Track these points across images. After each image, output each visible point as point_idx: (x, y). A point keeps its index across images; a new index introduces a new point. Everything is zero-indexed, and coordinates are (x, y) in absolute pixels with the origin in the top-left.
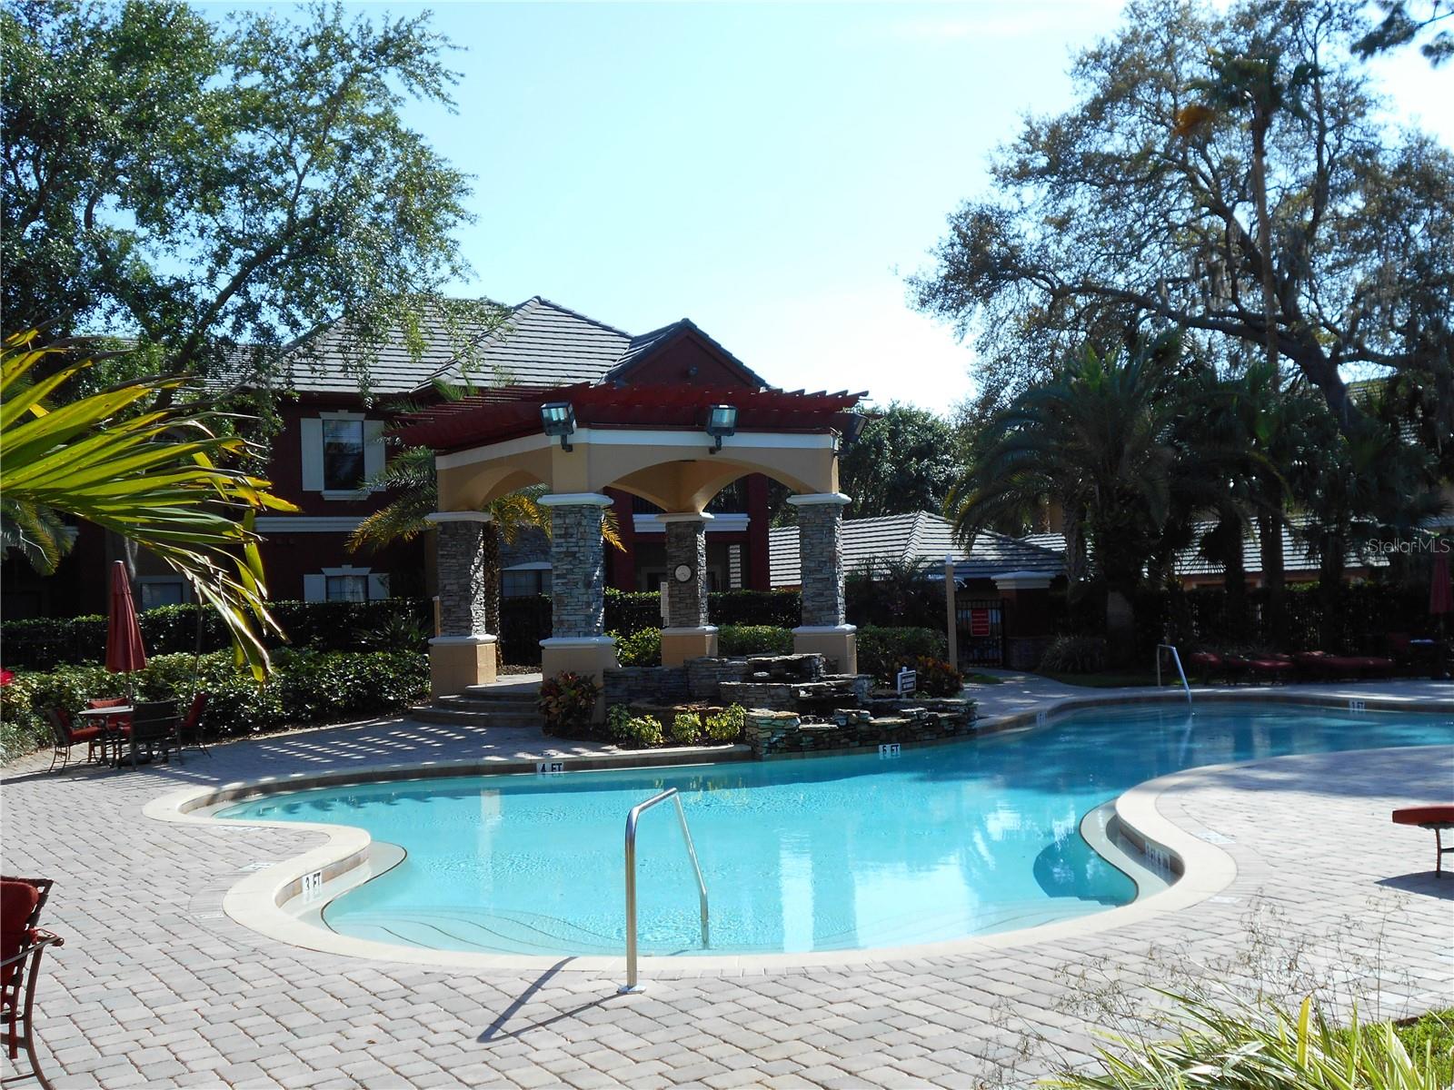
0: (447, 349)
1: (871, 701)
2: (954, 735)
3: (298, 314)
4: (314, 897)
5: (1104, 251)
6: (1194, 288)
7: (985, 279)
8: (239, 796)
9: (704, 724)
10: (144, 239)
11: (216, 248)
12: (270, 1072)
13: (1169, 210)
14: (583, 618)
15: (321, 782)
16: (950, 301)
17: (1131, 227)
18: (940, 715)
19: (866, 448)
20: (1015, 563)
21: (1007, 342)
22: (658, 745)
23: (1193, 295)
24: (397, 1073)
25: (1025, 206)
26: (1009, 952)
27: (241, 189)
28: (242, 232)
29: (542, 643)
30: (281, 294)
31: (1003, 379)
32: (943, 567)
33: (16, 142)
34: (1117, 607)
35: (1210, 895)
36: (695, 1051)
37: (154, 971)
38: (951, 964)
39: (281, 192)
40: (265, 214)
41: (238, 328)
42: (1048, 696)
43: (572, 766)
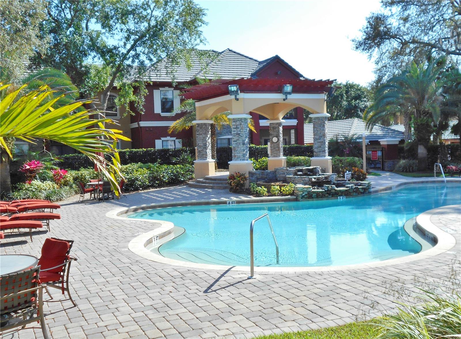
0: (199, 66)
1: (336, 182)
2: (364, 194)
3: (152, 57)
4: (156, 244)
5: (420, 29)
6: (452, 41)
7: (378, 39)
8: (135, 210)
9: (281, 189)
10: (104, 33)
11: (126, 35)
12: (140, 300)
13: (444, 14)
14: (242, 154)
15: (160, 206)
16: (366, 47)
17: (430, 20)
18: (359, 187)
19: (337, 97)
20: (387, 135)
21: (386, 60)
22: (266, 196)
23: (451, 43)
24: (178, 302)
25: (393, 14)
26: (376, 269)
27: (134, 16)
28: (134, 30)
29: (229, 163)
30: (146, 51)
31: (384, 73)
32: (362, 137)
33: (64, 3)
34: (422, 151)
35: (446, 251)
36: (271, 298)
37: (106, 267)
38: (356, 272)
39: (146, 16)
40: (141, 24)
41: (133, 61)
42: (396, 180)
43: (238, 202)
